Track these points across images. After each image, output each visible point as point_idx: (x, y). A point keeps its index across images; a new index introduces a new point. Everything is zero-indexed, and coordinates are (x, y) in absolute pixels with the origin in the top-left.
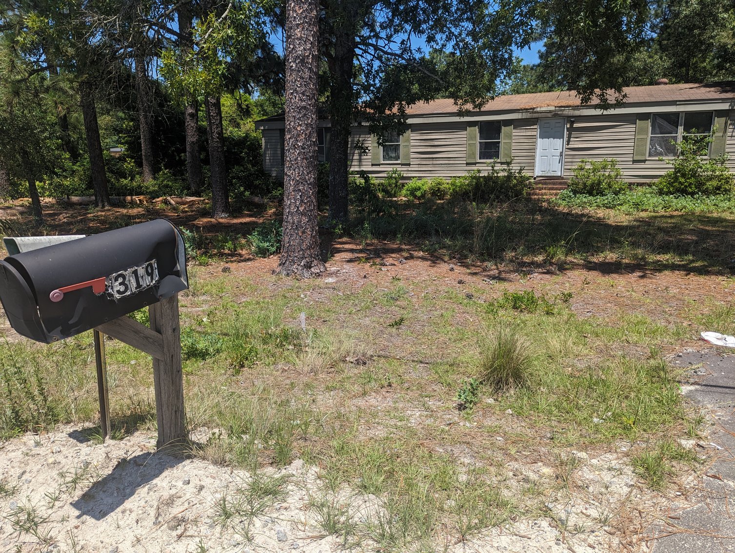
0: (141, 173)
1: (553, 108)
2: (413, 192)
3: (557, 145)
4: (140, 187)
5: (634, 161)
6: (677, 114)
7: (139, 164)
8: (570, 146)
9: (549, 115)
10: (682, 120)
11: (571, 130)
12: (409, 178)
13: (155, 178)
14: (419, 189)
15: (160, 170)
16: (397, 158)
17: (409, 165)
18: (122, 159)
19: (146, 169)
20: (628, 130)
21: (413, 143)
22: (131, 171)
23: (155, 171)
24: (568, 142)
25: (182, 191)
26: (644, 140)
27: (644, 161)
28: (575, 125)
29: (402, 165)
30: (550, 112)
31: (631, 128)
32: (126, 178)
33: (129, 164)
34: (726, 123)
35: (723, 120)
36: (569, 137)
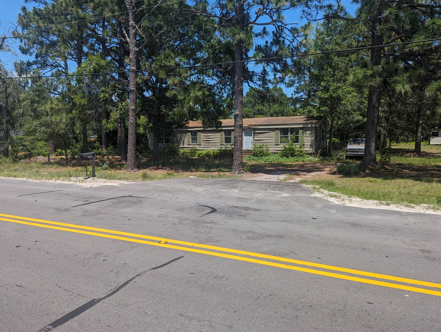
0: (101, 148)
1: (248, 126)
2: (199, 155)
3: (251, 138)
4: (100, 153)
5: (276, 145)
6: (288, 128)
7: (101, 144)
8: (254, 139)
9: (247, 128)
10: (289, 130)
11: (254, 133)
12: (199, 150)
13: (107, 150)
14: (202, 154)
15: (109, 146)
16: (196, 143)
17: (201, 145)
18: (94, 142)
19: (104, 146)
20: (273, 134)
21: (202, 137)
22: (98, 147)
23: (107, 147)
24: (254, 137)
25: (115, 154)
26: (278, 137)
27: (279, 145)
28: (255, 132)
29: (198, 145)
30: (247, 127)
31: (273, 133)
32: (95, 149)
33: (97, 144)
34: (303, 132)
35: (302, 131)
36: (254, 136)
